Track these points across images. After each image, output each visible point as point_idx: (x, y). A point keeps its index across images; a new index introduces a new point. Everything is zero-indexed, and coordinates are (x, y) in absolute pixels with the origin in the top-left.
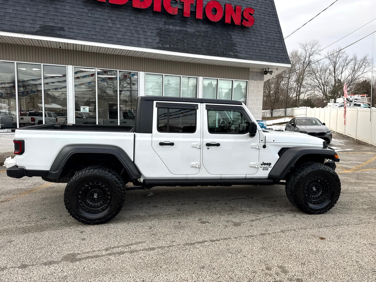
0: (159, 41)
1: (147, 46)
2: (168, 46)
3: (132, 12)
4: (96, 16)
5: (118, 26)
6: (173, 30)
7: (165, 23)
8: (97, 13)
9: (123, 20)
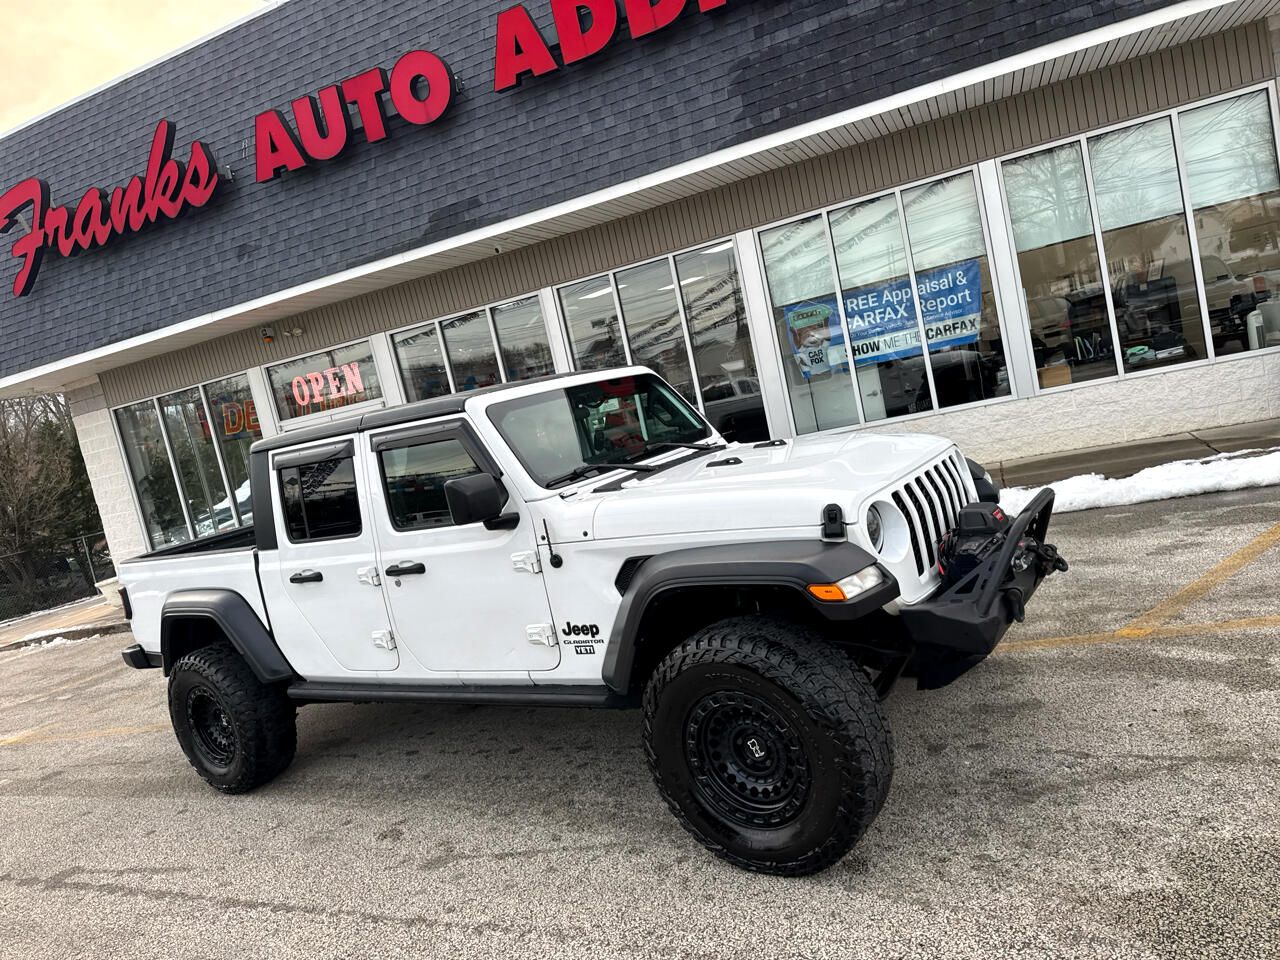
0: (741, 110)
1: (702, 150)
2: (777, 113)
3: (646, 54)
4: (548, 121)
5: (609, 122)
6: (789, 42)
7: (759, 32)
8: (551, 109)
9: (620, 96)
